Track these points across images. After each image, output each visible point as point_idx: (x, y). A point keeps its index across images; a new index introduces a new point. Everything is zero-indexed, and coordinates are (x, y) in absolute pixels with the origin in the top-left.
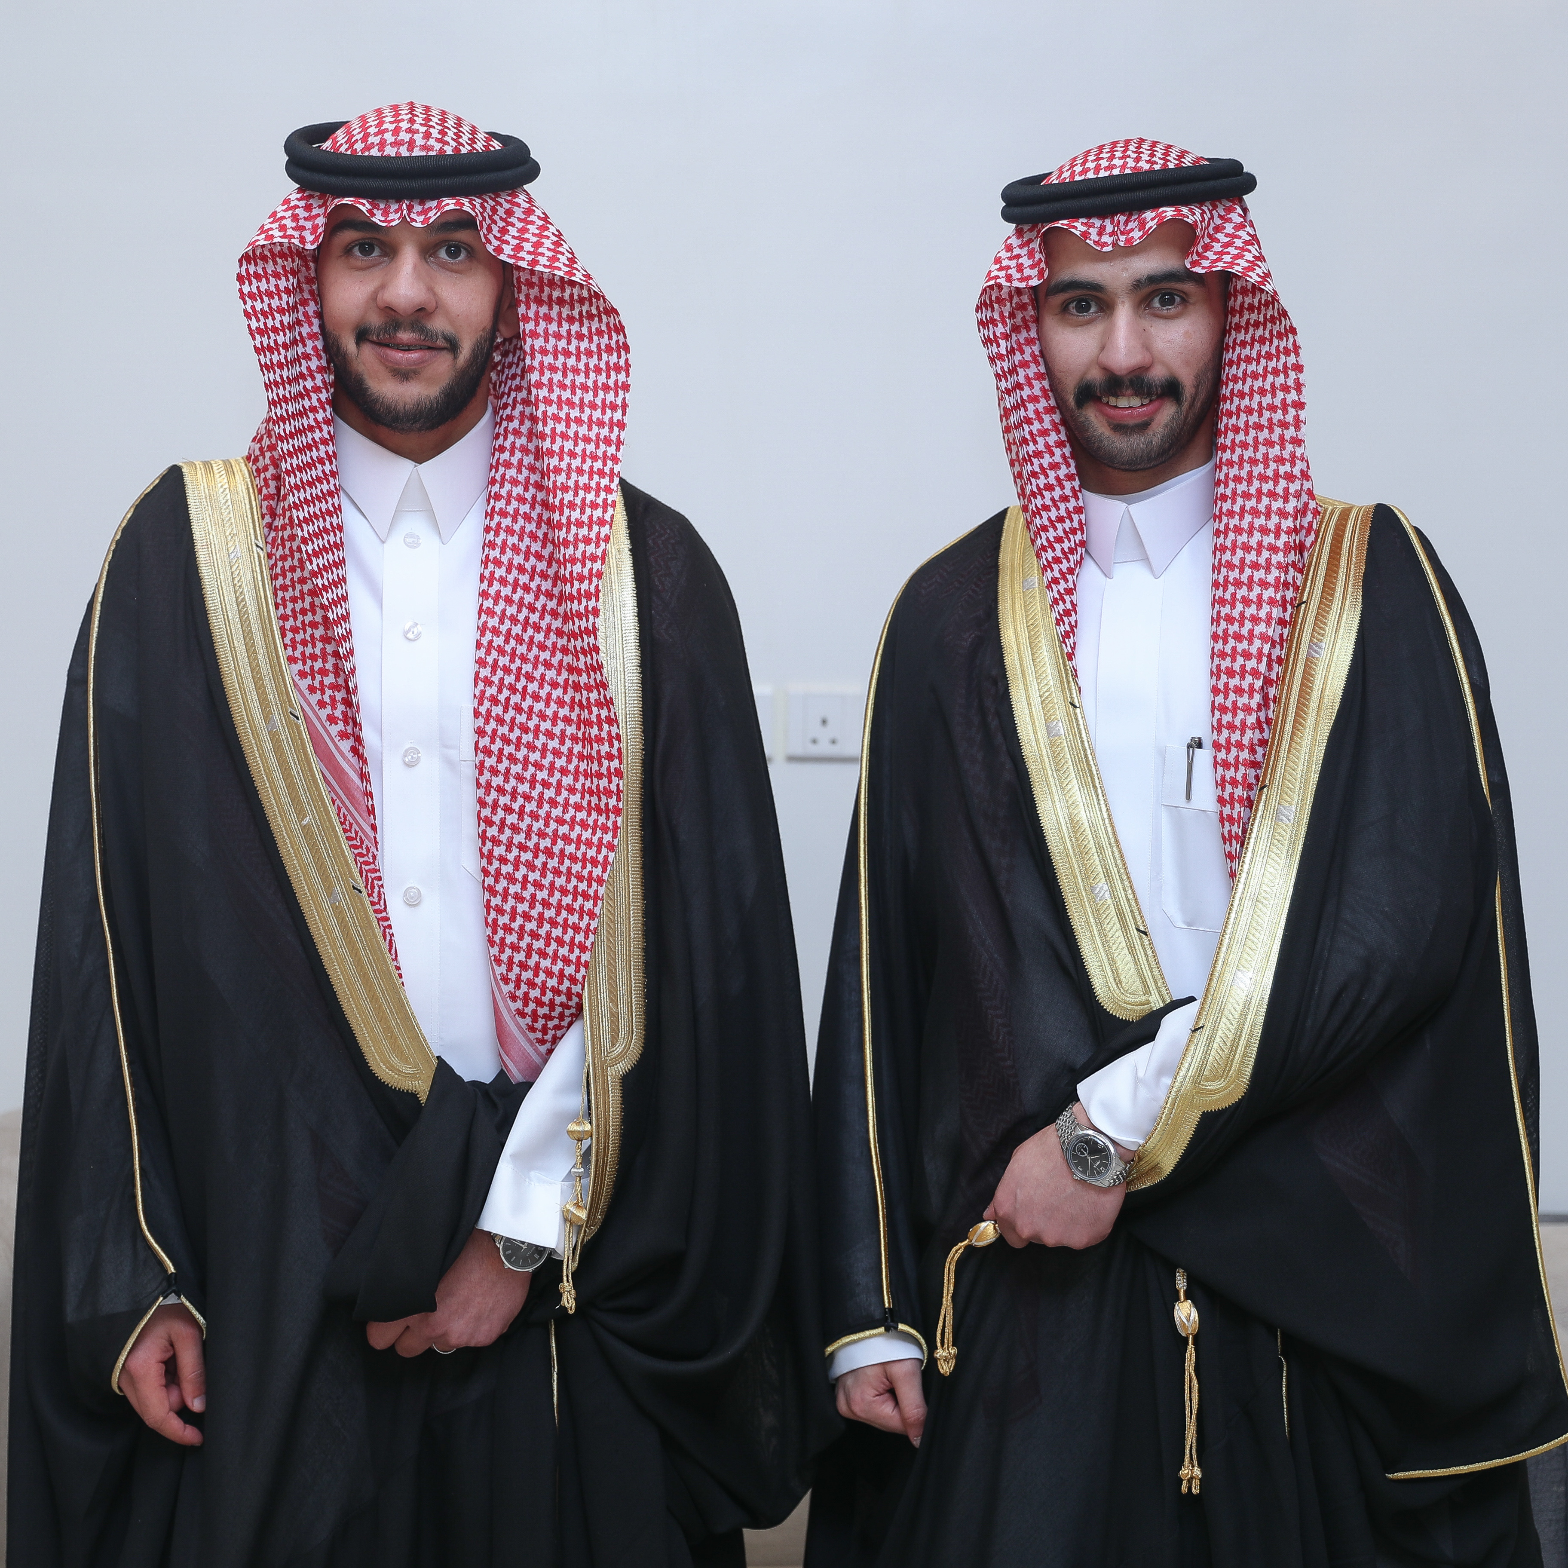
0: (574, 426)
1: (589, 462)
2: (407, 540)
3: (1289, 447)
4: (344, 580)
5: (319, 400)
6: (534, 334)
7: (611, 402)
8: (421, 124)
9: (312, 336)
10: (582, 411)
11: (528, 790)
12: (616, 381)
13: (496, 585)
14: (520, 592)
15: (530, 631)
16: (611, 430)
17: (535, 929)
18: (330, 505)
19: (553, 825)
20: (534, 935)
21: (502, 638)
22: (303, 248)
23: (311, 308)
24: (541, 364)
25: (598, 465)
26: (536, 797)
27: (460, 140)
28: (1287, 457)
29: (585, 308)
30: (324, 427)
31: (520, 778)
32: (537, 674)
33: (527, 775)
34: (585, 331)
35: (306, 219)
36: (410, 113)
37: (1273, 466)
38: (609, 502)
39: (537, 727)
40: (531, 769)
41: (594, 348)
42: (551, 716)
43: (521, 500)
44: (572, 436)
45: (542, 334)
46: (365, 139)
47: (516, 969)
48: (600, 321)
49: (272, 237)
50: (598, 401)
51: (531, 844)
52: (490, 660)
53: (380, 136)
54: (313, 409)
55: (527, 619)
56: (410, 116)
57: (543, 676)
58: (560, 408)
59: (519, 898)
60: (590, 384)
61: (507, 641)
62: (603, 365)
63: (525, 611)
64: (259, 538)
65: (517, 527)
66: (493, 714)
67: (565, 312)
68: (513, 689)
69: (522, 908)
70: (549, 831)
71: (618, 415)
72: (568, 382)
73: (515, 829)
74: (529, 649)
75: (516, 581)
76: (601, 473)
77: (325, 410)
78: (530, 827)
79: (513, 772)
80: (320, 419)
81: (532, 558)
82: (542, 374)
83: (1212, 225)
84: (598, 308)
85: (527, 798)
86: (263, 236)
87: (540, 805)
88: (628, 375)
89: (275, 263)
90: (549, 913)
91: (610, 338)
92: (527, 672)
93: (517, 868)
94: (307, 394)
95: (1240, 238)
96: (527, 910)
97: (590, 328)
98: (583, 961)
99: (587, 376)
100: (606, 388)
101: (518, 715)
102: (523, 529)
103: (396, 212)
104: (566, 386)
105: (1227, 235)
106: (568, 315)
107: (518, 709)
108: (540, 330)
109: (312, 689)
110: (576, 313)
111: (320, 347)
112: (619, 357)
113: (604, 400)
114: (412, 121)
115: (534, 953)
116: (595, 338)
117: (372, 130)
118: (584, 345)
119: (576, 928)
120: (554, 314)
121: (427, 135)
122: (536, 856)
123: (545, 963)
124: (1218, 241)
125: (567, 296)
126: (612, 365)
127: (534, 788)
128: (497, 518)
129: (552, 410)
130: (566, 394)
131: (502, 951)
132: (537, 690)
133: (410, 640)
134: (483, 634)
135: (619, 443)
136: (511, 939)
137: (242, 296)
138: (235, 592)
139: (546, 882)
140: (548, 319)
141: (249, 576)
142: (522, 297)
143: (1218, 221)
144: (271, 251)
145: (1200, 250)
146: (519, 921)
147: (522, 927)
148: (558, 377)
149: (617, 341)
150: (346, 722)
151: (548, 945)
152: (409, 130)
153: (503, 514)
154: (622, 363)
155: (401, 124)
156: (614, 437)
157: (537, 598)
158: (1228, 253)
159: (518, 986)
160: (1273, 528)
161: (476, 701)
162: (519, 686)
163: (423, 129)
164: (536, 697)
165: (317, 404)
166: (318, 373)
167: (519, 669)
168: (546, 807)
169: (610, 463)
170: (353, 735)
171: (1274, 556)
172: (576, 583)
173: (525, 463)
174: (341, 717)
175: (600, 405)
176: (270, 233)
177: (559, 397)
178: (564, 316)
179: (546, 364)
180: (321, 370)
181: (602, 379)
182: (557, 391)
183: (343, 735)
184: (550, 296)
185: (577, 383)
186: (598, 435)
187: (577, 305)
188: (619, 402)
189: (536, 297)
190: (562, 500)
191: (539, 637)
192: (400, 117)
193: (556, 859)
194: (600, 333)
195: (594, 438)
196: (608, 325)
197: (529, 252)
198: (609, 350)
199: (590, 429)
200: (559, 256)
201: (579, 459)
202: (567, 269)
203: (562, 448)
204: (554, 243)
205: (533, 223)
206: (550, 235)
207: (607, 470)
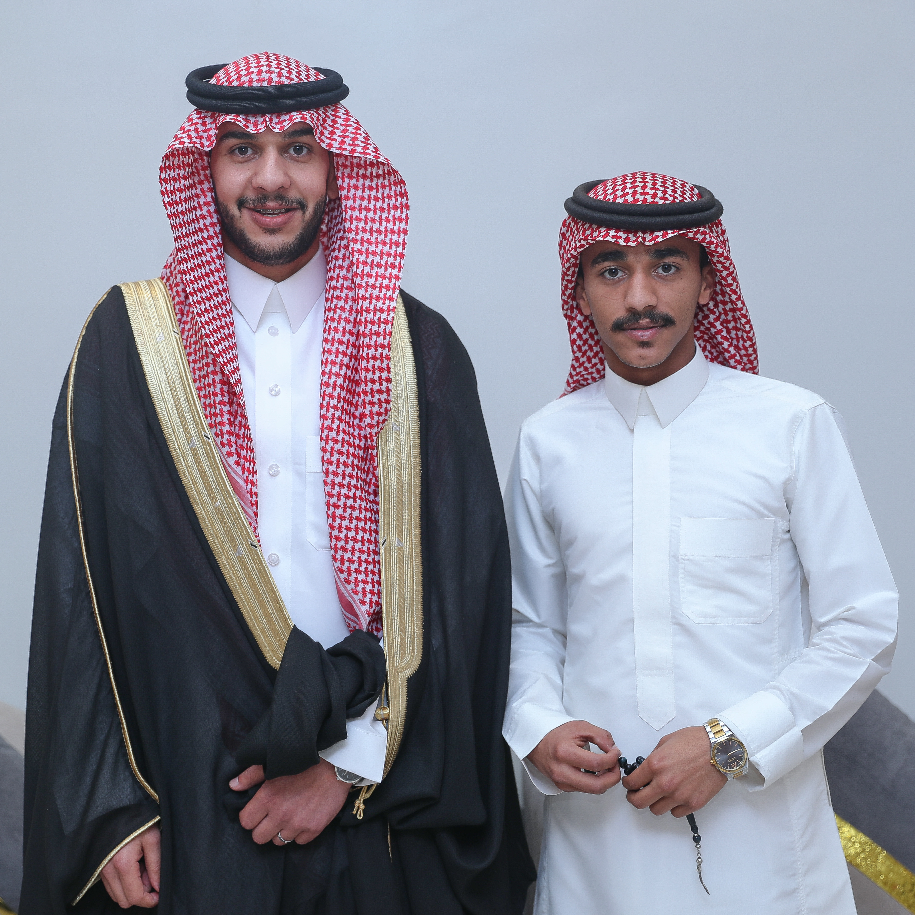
0: (371, 256)
2: (271, 331)
4: (237, 357)
5: (213, 244)
6: (347, 198)
7: (395, 241)
8: (275, 68)
9: (207, 204)
10: (377, 247)
12: (399, 228)
16: (395, 259)
22: (202, 150)
24: (351, 216)
27: (301, 77)
30: (217, 261)
34: (380, 195)
35: (203, 131)
36: (267, 61)
38: (391, 307)
41: (385, 206)
43: (343, 309)
45: (352, 197)
46: (239, 79)
48: (390, 189)
49: (183, 143)
50: (388, 240)
53: (249, 76)
54: (209, 250)
56: (267, 63)
58: (362, 245)
60: (382, 229)
62: (391, 217)
64: (175, 328)
67: (368, 183)
71: (400, 249)
72: (368, 228)
76: (387, 288)
77: (217, 250)
80: (214, 256)
82: (352, 223)
84: (389, 181)
86: (177, 142)
88: (407, 224)
91: (396, 200)
94: (204, 241)
97: (383, 194)
99: (381, 224)
100: (393, 232)
102: (344, 328)
103: (262, 123)
104: (367, 230)
106: (369, 185)
108: (351, 195)
110: (374, 184)
112: (402, 212)
113: (391, 240)
114: (269, 66)
116: (386, 200)
117: (243, 73)
118: (379, 204)
120: (360, 184)
121: (280, 75)
125: (368, 173)
126: (396, 217)
129: (358, 246)
130: (367, 236)
135: (400, 267)
138: (163, 362)
140: (356, 187)
141: (171, 351)
142: (340, 174)
148: (362, 224)
149: (401, 203)
150: (230, 446)
152: (268, 72)
154: (403, 216)
155: (262, 68)
156: (397, 263)
163: (277, 71)
165: (212, 247)
166: (211, 227)
169: (393, 280)
170: (237, 454)
173: (345, 285)
174: (226, 443)
175: (388, 242)
176: (182, 140)
177: (362, 238)
178: (366, 186)
179: (354, 217)
180: (213, 225)
181: (390, 226)
182: (361, 233)
183: (229, 454)
184: (358, 174)
185: (374, 229)
186: (387, 262)
187: (375, 179)
188: (401, 241)
189: (348, 174)
192: (261, 64)
194: (389, 197)
195: (384, 264)
196: (395, 192)
197: (349, 145)
198: (395, 208)
199: (381, 258)
200: (368, 146)
201: (374, 279)
202: (375, 154)
203: (363, 271)
204: (365, 138)
205: (350, 126)
206: (362, 133)
207: (391, 285)
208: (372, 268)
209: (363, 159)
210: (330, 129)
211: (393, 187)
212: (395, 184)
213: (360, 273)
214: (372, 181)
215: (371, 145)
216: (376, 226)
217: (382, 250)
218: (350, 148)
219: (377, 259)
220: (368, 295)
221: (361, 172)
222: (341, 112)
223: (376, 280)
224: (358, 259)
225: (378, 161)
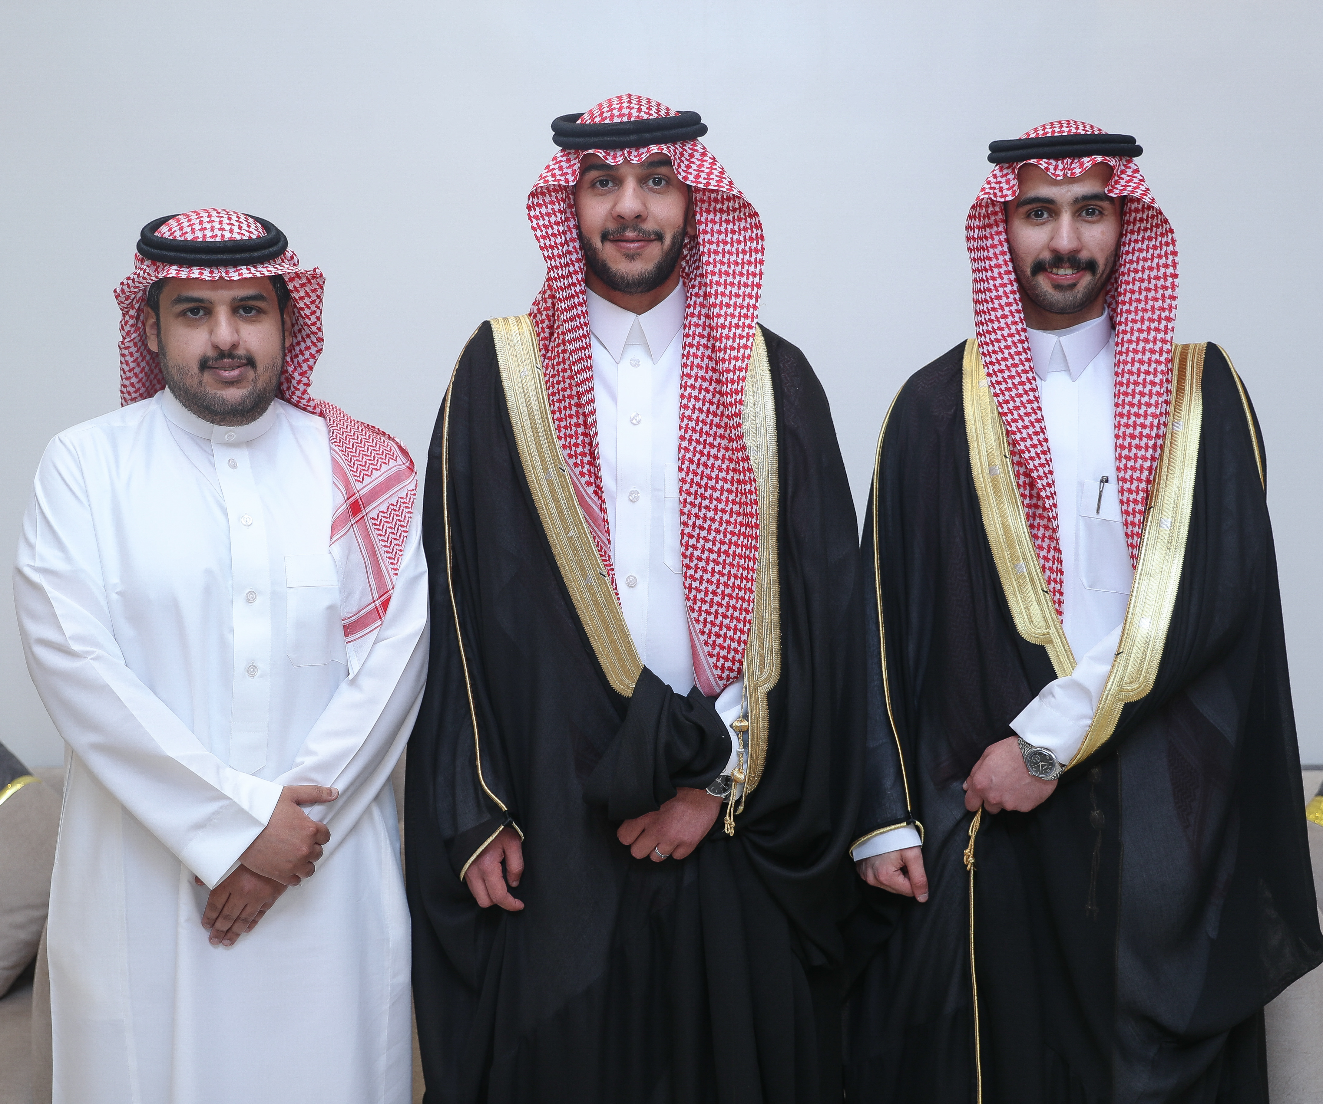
0: (729, 287)
1: (738, 309)
2: (632, 362)
3: (1168, 301)
4: (593, 389)
5: (577, 279)
6: (705, 232)
7: (752, 272)
8: (635, 105)
11: (713, 516)
12: (756, 259)
13: (689, 390)
14: (703, 393)
15: (711, 417)
16: (753, 289)
17: (720, 600)
18: (584, 343)
19: (729, 536)
20: (719, 605)
21: (694, 422)
22: (568, 186)
23: (572, 223)
24: (709, 250)
25: (744, 311)
26: (718, 520)
27: (660, 113)
28: (1167, 307)
29: (736, 214)
30: (580, 295)
31: (708, 509)
32: (716, 443)
33: (712, 506)
34: (736, 228)
35: (567, 168)
36: (629, 99)
37: (1157, 312)
38: (751, 334)
39: (717, 476)
40: (715, 502)
41: (742, 238)
42: (725, 469)
43: (701, 336)
44: (728, 294)
45: (709, 231)
46: (601, 115)
47: (709, 626)
48: (746, 222)
49: (548, 181)
50: (745, 271)
51: (716, 549)
52: (687, 436)
53: (611, 112)
55: (708, 409)
57: (720, 444)
58: (720, 277)
59: (710, 582)
60: (739, 261)
61: (697, 424)
62: (747, 249)
63: (707, 404)
64: (538, 363)
65: (699, 353)
66: (691, 470)
67: (724, 217)
68: (702, 454)
69: (712, 588)
70: (727, 540)
71: (757, 280)
72: (725, 260)
73: (706, 540)
74: (711, 428)
75: (701, 386)
76: (746, 316)
77: (581, 285)
78: (715, 538)
79: (703, 505)
80: (578, 291)
81: (710, 372)
82: (709, 256)
83: (1120, 170)
84: (745, 214)
85: (713, 520)
86: (542, 181)
87: (720, 525)
88: (763, 255)
89: (551, 196)
90: (729, 591)
91: (752, 232)
92: (710, 442)
93: (708, 564)
94: (570, 275)
95: (1136, 177)
96: (715, 589)
97: (739, 227)
98: (747, 619)
99: (738, 256)
100: (749, 263)
101: (705, 470)
102: (703, 354)
103: (621, 156)
104: (724, 262)
105: (1128, 176)
106: (726, 219)
107: (705, 465)
108: (708, 229)
109: (570, 456)
110: (731, 218)
111: (577, 247)
112: (758, 243)
113: (748, 271)
114: (629, 102)
115: (719, 615)
116: (743, 232)
117: (605, 110)
118: (736, 237)
119: (743, 599)
120: (717, 219)
121: (639, 110)
122: (719, 556)
123: (726, 622)
124: (1123, 179)
125: (725, 207)
126: (753, 249)
127: (717, 514)
128: (687, 348)
129: (716, 278)
130: (724, 268)
131: (700, 615)
132: (716, 453)
133: (634, 424)
134: (682, 421)
135: (757, 297)
136: (705, 607)
137: (530, 218)
138: (525, 396)
139: (726, 572)
140: (713, 222)
141: (533, 386)
142: (698, 209)
143: (1123, 168)
144: (547, 189)
145: (1113, 184)
146: (710, 596)
147: (712, 600)
148: (719, 257)
149: (757, 234)
150: (590, 476)
151: (727, 610)
152: (629, 109)
153: (691, 345)
154: (759, 247)
155: (623, 105)
156: (754, 293)
157: (714, 396)
158: (1130, 186)
159: (709, 637)
160: (1158, 350)
161: (680, 462)
162: (706, 452)
163: (637, 107)
164: (716, 458)
165: (576, 281)
166: (576, 262)
167: (705, 441)
168: (724, 525)
170: (595, 484)
171: (1159, 367)
172: (730, 385)
173: (703, 313)
174: (587, 473)
175: (746, 273)
176: (547, 179)
177: (720, 270)
178: (723, 219)
179: (712, 250)
180: (578, 260)
181: (747, 257)
182: (718, 266)
183: (589, 484)
184: (715, 208)
185: (731, 261)
186: (744, 292)
187: (731, 213)
188: (757, 271)
189: (706, 209)
190: (721, 334)
191: (717, 420)
192: (623, 102)
193: (731, 557)
194: (745, 229)
195: (742, 295)
196: (751, 224)
197: (704, 179)
198: (751, 239)
199: (739, 289)
200: (723, 180)
201: (732, 308)
202: (728, 187)
203: (721, 302)
204: (720, 172)
205: (706, 161)
206: (717, 167)
207: (749, 314)
208: (730, 299)
209: (720, 193)
210: (687, 163)
211: (748, 219)
212: (751, 216)
213: (719, 304)
214: (729, 215)
215: (725, 178)
216: (733, 258)
217: (740, 281)
218: (705, 181)
219: (735, 290)
220: (727, 323)
221: (719, 206)
222: (698, 147)
223: (735, 309)
224: (716, 291)
225: (733, 195)
